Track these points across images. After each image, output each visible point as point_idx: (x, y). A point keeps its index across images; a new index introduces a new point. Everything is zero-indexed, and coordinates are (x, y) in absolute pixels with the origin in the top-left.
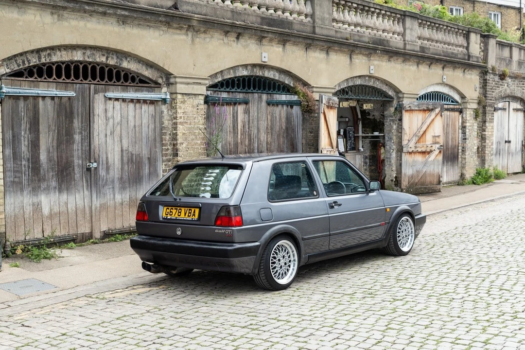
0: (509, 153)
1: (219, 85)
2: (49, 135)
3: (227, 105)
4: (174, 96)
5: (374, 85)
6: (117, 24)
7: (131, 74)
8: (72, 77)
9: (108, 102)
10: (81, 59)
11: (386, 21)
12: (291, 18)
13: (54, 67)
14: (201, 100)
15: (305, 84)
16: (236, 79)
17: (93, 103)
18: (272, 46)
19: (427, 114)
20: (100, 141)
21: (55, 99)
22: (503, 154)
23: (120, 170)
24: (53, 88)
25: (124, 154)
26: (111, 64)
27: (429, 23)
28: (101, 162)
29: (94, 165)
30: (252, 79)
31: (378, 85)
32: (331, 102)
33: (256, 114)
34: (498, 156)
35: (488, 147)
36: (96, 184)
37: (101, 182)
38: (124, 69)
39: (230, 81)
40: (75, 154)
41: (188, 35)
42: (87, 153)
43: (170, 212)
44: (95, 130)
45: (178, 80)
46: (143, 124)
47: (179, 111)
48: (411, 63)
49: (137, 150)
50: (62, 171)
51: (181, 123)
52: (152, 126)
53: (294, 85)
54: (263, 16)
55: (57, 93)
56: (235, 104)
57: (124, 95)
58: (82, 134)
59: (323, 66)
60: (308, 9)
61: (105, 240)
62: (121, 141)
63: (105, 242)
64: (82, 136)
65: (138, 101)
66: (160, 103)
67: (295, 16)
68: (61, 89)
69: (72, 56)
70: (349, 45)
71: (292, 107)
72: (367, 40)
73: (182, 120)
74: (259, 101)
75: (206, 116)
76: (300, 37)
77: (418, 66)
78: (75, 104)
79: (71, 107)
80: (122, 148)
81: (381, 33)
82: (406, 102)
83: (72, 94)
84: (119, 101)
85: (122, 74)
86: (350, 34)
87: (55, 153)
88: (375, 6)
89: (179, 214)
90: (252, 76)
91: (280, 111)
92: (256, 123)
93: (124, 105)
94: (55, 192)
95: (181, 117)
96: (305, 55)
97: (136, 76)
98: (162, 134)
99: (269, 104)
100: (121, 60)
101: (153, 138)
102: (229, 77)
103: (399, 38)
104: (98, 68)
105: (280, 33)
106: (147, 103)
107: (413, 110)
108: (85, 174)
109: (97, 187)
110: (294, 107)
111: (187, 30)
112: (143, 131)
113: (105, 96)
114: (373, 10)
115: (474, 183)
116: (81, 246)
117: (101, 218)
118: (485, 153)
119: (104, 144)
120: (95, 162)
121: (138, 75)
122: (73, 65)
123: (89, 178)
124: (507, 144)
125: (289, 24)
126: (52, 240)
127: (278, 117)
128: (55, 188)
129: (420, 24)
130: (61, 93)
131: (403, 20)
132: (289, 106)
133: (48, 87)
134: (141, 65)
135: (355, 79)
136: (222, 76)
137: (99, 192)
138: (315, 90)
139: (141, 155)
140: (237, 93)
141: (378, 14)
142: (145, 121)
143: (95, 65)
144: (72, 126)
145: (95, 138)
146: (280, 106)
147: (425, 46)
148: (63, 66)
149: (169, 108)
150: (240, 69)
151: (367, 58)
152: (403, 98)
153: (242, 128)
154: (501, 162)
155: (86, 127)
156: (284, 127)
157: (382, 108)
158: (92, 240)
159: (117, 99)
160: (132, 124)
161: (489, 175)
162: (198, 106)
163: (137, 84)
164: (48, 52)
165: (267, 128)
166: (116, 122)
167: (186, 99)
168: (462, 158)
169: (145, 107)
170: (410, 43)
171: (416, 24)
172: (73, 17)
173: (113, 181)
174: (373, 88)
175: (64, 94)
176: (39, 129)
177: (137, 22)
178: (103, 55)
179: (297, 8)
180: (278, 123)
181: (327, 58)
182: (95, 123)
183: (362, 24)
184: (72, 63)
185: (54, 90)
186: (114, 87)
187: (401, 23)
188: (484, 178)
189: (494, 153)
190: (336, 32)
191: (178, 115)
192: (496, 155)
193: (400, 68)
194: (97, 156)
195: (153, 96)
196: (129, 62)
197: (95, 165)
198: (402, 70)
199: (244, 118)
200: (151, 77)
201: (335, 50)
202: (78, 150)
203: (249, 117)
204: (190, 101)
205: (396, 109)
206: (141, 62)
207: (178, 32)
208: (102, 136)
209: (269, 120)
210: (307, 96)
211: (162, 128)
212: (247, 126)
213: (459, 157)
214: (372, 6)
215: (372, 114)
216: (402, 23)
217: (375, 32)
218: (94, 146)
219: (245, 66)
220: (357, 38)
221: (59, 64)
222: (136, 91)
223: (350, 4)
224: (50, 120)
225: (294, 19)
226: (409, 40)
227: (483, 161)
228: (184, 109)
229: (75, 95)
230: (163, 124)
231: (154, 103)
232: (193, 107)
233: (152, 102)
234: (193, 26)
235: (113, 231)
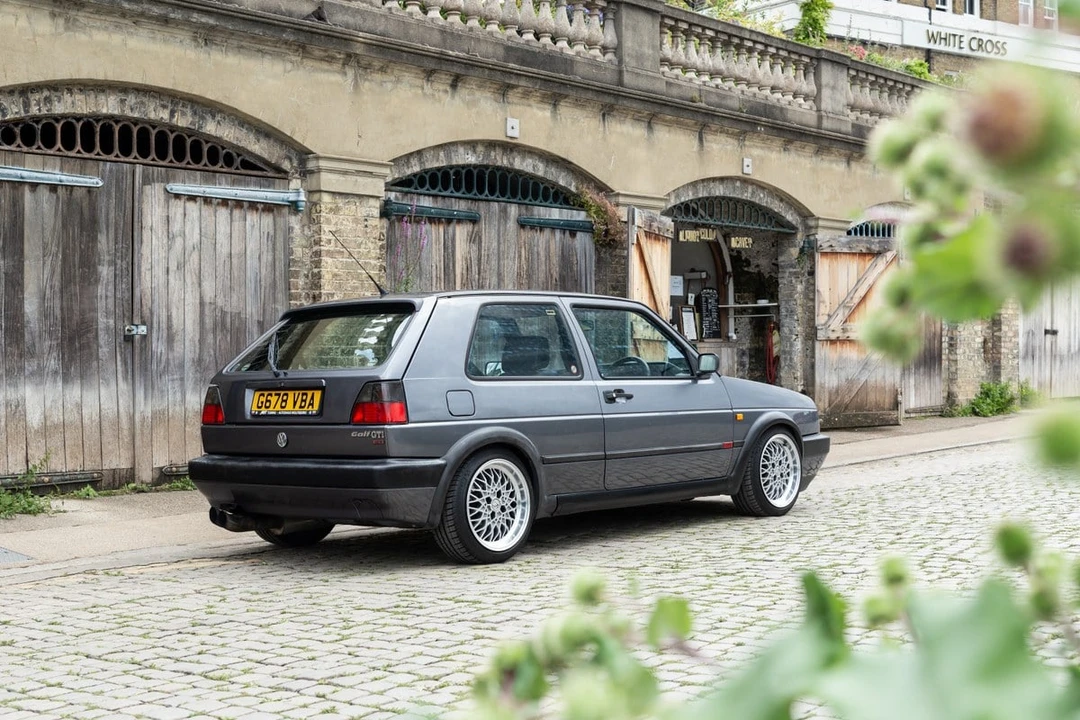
0: (1053, 356)
1: (416, 181)
2: (44, 263)
3: (431, 223)
4: (315, 197)
5: (753, 200)
6: (193, 43)
7: (223, 148)
8: (98, 149)
9: (173, 202)
10: (116, 112)
11: (778, 68)
12: (570, 52)
13: (59, 127)
14: (374, 206)
15: (602, 188)
16: (452, 172)
17: (141, 202)
18: (529, 105)
19: (868, 262)
20: (155, 280)
21: (59, 190)
22: (1040, 357)
23: (197, 344)
24: (55, 168)
25: (207, 311)
26: (180, 125)
27: (872, 78)
28: (155, 325)
29: (140, 330)
30: (487, 172)
31: (762, 199)
32: (655, 224)
33: (495, 244)
34: (1029, 362)
35: (1007, 340)
36: (145, 368)
37: (154, 367)
38: (209, 138)
39: (439, 175)
40: (101, 304)
41: (345, 74)
42: (126, 305)
43: (267, 401)
44: (144, 257)
45: (323, 164)
46: (248, 252)
47: (326, 228)
48: (832, 157)
49: (234, 304)
50: (71, 340)
51: (330, 254)
52: (267, 257)
53: (577, 188)
54: (510, 43)
55: (63, 178)
56: (449, 221)
57: (208, 190)
58: (116, 264)
59: (640, 153)
60: (609, 37)
61: (163, 486)
62: (200, 285)
63: (162, 490)
64: (115, 270)
65: (239, 204)
66: (286, 211)
67: (580, 48)
68: (72, 171)
69: (97, 105)
70: (696, 111)
71: (573, 234)
72: (736, 104)
73: (331, 247)
74: (501, 220)
75: (384, 242)
76: (588, 89)
77: (848, 163)
78: (102, 203)
79: (93, 208)
80: (201, 298)
81: (767, 92)
82: (822, 237)
83: (94, 181)
84: (196, 202)
85: (205, 148)
86: (700, 90)
87: (57, 302)
88: (754, 37)
89: (284, 404)
90: (487, 167)
91: (548, 242)
92: (494, 263)
93: (207, 211)
94: (55, 381)
95: (329, 241)
96: (601, 129)
97: (235, 154)
98: (289, 275)
99: (522, 225)
100: (203, 118)
101: (269, 281)
102: (436, 165)
103: (806, 105)
104: (153, 133)
105: (545, 80)
106: (257, 210)
107: (837, 253)
108: (120, 347)
109: (145, 376)
110: (579, 234)
111: (344, 64)
112: (248, 266)
113: (166, 190)
114: (750, 44)
115: (976, 414)
116: (109, 495)
117: (155, 439)
118: (1000, 353)
119: (162, 290)
120: (144, 323)
121: (241, 151)
122: (100, 124)
123: (129, 356)
124: (1048, 336)
125: (568, 63)
126: (47, 479)
127: (542, 253)
128: (56, 372)
129: (853, 78)
130: (71, 178)
131: (815, 69)
132: (567, 233)
133: (44, 165)
134: (245, 131)
135: (712, 185)
136: (421, 163)
137: (150, 387)
138: (621, 200)
139: (243, 316)
140: (453, 200)
141: (762, 54)
142: (252, 246)
143: (147, 126)
144: (95, 246)
145: (143, 274)
146: (547, 232)
147: (864, 124)
148: (79, 126)
149: (305, 221)
150: (461, 150)
151: (736, 143)
152: (817, 227)
153: (465, 272)
154: (1036, 373)
155: (124, 251)
156: (556, 275)
157: (773, 249)
158: (133, 485)
159: (192, 198)
160: (223, 250)
161: (1008, 397)
162: (366, 220)
163: (237, 168)
164: (46, 93)
165: (519, 274)
166: (189, 244)
167: (341, 205)
168: (949, 360)
169: (252, 217)
170: (831, 115)
171: (843, 79)
172: (98, 24)
173: (181, 366)
174: (752, 205)
175: (76, 182)
176: (22, 251)
177: (235, 43)
178: (164, 107)
179: (585, 32)
180: (543, 267)
181: (649, 139)
182: (144, 245)
183: (726, 73)
184: (98, 121)
185: (57, 171)
186: (186, 172)
187: (812, 75)
188: (998, 403)
189: (1021, 354)
190: (668, 84)
191: (324, 237)
192: (1025, 358)
193: (809, 166)
194: (148, 311)
195: (269, 195)
196: (219, 122)
197: (143, 330)
198: (814, 170)
199: (469, 252)
200: (266, 156)
201: (666, 121)
202: (106, 297)
203: (480, 250)
204: (350, 209)
205: (802, 251)
206: (246, 126)
207: (325, 66)
208: (159, 271)
209: (523, 259)
210: (606, 212)
211: (289, 263)
212: (475, 269)
213: (944, 357)
214: (748, 37)
215: (754, 262)
216: (815, 74)
217: (755, 89)
218: (141, 291)
219: (472, 145)
220: (714, 99)
221: (70, 120)
222: (234, 183)
223: (700, 30)
224: (48, 233)
225: (578, 53)
226: (829, 109)
227: (996, 369)
228: (336, 224)
229: (101, 184)
230: (292, 253)
231: (273, 211)
232: (356, 221)
233: (269, 208)
234: (356, 55)
235: (181, 469)
